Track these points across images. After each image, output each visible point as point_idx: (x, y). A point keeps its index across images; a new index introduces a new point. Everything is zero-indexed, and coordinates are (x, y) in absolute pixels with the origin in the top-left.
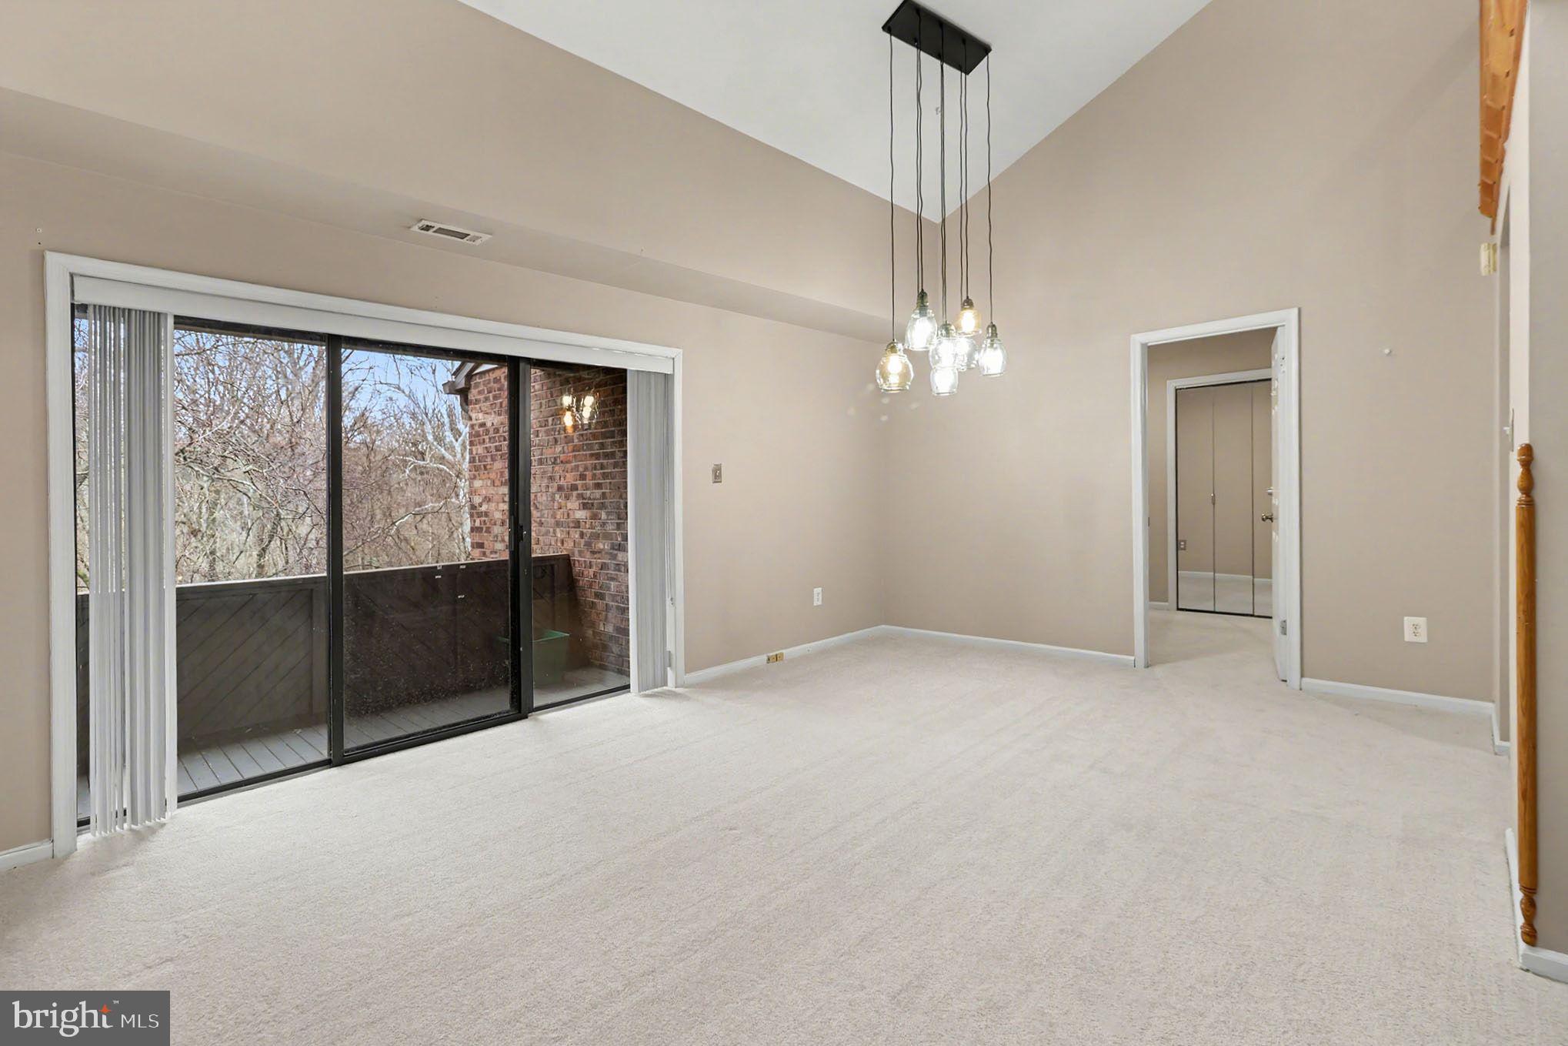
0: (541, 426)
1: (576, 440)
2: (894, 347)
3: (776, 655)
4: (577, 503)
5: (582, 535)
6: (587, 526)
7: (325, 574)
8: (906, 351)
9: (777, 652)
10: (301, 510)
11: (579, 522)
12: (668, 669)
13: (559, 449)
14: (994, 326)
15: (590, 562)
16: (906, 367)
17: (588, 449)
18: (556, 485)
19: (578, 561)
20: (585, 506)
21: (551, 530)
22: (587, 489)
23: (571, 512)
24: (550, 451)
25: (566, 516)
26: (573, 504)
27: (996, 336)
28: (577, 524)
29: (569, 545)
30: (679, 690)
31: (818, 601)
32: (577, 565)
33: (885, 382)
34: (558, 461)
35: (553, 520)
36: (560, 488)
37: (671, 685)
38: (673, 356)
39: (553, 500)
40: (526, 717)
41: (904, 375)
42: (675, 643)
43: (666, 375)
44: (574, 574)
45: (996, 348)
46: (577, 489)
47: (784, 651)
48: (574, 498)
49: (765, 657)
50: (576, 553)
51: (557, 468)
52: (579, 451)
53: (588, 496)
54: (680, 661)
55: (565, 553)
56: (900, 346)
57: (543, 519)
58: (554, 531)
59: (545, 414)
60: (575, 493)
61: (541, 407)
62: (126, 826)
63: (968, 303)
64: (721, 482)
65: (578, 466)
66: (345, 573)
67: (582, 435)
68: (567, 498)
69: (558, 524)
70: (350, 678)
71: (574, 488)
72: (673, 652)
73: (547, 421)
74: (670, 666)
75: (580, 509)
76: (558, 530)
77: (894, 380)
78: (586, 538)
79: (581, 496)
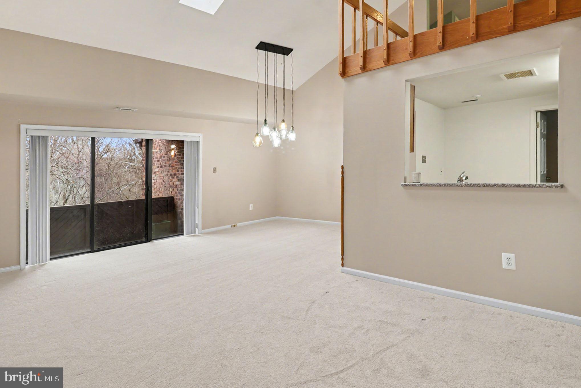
0: (165, 155)
1: (176, 159)
2: (258, 135)
3: (235, 225)
4: (176, 180)
5: (178, 190)
6: (179, 187)
7: (89, 204)
8: (261, 136)
9: (235, 224)
10: (82, 184)
11: (177, 186)
12: (196, 228)
13: (171, 162)
14: (293, 127)
15: (180, 199)
16: (261, 140)
17: (180, 162)
18: (170, 174)
19: (176, 198)
20: (179, 180)
21: (168, 188)
22: (179, 175)
23: (174, 183)
24: (168, 163)
25: (173, 184)
26: (175, 180)
27: (293, 130)
28: (176, 186)
29: (173, 193)
30: (199, 235)
31: (251, 209)
32: (176, 199)
33: (255, 144)
34: (171, 166)
35: (169, 185)
36: (171, 175)
37: (197, 233)
38: (199, 136)
39: (169, 179)
40: (149, 242)
41: (261, 143)
42: (198, 220)
43: (198, 141)
44: (175, 202)
45: (293, 133)
46: (176, 175)
47: (238, 224)
48: (176, 178)
49: (231, 226)
50: (176, 196)
51: (170, 168)
52: (177, 162)
53: (179, 177)
54: (200, 226)
55: (172, 196)
56: (259, 134)
57: (166, 185)
58: (169, 189)
59: (167, 151)
60: (176, 176)
61: (165, 148)
62: (37, 264)
63: (283, 121)
64: (216, 172)
65: (177, 167)
66: (95, 203)
67: (178, 157)
68: (173, 178)
69: (170, 187)
70: (96, 229)
71: (175, 174)
72: (198, 223)
73: (167, 153)
74: (197, 227)
75: (177, 181)
76: (170, 188)
77: (258, 144)
78: (179, 191)
79: (177, 177)
